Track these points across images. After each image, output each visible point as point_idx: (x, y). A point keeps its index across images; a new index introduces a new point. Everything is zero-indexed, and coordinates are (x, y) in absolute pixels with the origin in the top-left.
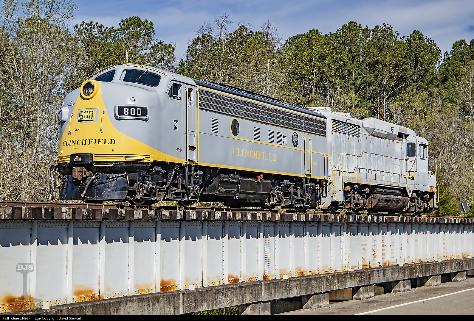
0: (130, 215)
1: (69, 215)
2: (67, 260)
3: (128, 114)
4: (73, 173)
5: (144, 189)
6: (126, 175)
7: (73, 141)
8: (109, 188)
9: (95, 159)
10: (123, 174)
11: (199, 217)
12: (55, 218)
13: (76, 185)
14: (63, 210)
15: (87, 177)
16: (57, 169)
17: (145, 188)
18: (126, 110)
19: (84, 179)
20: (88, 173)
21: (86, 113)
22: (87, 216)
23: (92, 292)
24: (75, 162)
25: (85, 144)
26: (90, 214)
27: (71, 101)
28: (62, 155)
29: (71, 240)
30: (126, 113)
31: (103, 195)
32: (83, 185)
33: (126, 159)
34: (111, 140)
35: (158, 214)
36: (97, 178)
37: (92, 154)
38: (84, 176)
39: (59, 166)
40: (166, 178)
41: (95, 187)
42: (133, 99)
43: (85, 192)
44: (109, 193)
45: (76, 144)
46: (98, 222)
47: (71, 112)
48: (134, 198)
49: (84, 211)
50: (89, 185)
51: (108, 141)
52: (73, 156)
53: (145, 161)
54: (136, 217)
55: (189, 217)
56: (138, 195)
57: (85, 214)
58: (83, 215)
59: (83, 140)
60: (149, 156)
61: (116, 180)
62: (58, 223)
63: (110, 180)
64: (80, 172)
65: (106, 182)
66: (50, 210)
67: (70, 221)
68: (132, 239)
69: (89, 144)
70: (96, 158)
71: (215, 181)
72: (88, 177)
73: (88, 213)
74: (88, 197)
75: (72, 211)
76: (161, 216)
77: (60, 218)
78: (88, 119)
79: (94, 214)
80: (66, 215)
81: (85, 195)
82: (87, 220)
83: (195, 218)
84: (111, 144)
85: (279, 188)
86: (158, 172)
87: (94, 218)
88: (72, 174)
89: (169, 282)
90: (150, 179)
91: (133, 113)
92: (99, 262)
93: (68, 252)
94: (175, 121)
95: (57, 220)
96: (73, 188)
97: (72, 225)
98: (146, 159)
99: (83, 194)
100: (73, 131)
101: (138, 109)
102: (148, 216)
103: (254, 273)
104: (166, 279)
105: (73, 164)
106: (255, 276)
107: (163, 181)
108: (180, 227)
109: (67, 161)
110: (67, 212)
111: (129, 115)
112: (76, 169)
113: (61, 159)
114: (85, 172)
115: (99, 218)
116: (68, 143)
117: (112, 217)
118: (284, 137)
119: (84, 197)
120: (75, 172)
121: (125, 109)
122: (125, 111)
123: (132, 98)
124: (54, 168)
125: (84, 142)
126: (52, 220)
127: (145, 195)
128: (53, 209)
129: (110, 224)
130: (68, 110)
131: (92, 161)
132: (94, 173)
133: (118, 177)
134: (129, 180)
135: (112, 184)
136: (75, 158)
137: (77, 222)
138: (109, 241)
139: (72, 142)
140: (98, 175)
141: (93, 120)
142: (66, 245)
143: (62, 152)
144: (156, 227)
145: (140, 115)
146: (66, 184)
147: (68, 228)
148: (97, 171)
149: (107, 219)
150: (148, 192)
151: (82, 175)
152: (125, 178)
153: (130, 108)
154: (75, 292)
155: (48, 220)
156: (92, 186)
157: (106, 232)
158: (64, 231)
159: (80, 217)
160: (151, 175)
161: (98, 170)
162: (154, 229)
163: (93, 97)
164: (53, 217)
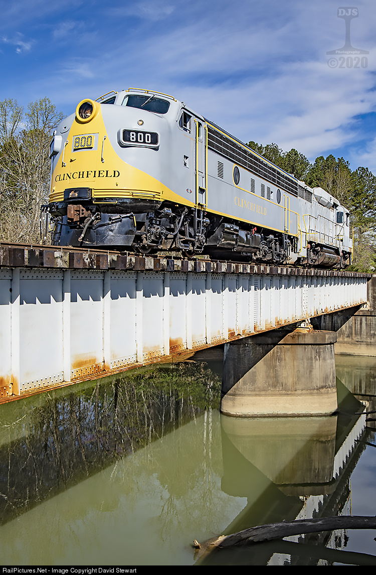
0: (140, 264)
1: (65, 262)
2: (63, 323)
3: (135, 140)
4: (68, 212)
5: (152, 235)
6: (132, 215)
7: (68, 174)
8: (112, 231)
9: (95, 195)
10: (128, 215)
11: (209, 269)
12: (45, 266)
13: (72, 228)
14: (57, 254)
15: (85, 218)
16: (49, 209)
17: (152, 233)
18: (133, 135)
19: (82, 220)
20: (86, 213)
21: (83, 139)
22: (89, 264)
23: (95, 361)
24: (71, 198)
25: (83, 177)
26: (93, 260)
27: (65, 128)
28: (54, 193)
29: (68, 296)
30: (133, 139)
31: (105, 239)
32: (80, 228)
33: (133, 196)
34: (115, 172)
35: (170, 264)
36: (97, 219)
37: (91, 189)
38: (81, 216)
39: (51, 205)
40: (174, 223)
41: (95, 229)
42: (141, 123)
43: (83, 235)
44: (112, 238)
45: (71, 177)
46: (102, 273)
47: (64, 139)
48: (140, 245)
49: (86, 256)
50: (88, 228)
51: (111, 173)
52: (68, 191)
53: (155, 199)
54: (147, 267)
55: (200, 268)
56: (145, 241)
57: (86, 261)
58: (84, 263)
59: (80, 173)
60: (160, 193)
61: (121, 221)
62: (50, 272)
63: (114, 221)
64: (76, 211)
65: (109, 224)
66: (37, 253)
67: (66, 270)
68: (140, 294)
69: (87, 177)
70: (95, 193)
71: (218, 231)
72: (87, 217)
73: (90, 260)
74: (87, 242)
75: (69, 256)
76: (174, 266)
77: (53, 265)
78: (86, 147)
79: (98, 261)
80: (61, 261)
81: (83, 239)
82: (89, 269)
83: (205, 270)
84: (114, 176)
85: (264, 243)
86: (167, 215)
87: (98, 266)
88: (67, 214)
89: (176, 342)
90: (158, 223)
91: (141, 139)
92: (103, 323)
93: (64, 312)
94: (185, 156)
95: (48, 268)
96: (69, 232)
97: (68, 276)
98: (156, 196)
99: (81, 238)
100: (67, 163)
101: (147, 135)
102: (160, 265)
103: (246, 325)
104: (174, 338)
105: (68, 201)
106: (247, 328)
107: (170, 227)
108: (186, 280)
109: (61, 198)
110: (62, 257)
111: (137, 141)
112: (72, 208)
113: (53, 197)
114: (83, 210)
115: (104, 266)
116: (62, 177)
117: (120, 267)
118: (272, 192)
119: (82, 242)
120: (71, 211)
121: (131, 133)
122: (132, 137)
123: (140, 121)
124: (45, 208)
125: (81, 175)
126: (41, 269)
127: (153, 242)
128: (41, 253)
129: (115, 275)
130: (61, 139)
131: (92, 198)
132: (94, 213)
133: (123, 218)
134: (136, 222)
135: (116, 226)
136: (70, 194)
137: (75, 271)
138: (114, 297)
139: (66, 175)
140: (98, 215)
141: (91, 148)
142: (62, 302)
143: (54, 188)
144: (163, 280)
145: (150, 142)
146: (59, 227)
147: (63, 280)
148: (97, 210)
149: (114, 269)
150: (156, 238)
151: (79, 214)
152: (131, 219)
153: (137, 132)
154: (75, 364)
155: (36, 269)
156: (91, 228)
157: (111, 285)
158: (58, 283)
159: (80, 265)
160: (159, 218)
161: (99, 208)
162: (162, 281)
163: (91, 120)
164: (42, 264)
